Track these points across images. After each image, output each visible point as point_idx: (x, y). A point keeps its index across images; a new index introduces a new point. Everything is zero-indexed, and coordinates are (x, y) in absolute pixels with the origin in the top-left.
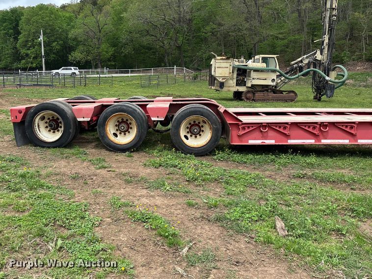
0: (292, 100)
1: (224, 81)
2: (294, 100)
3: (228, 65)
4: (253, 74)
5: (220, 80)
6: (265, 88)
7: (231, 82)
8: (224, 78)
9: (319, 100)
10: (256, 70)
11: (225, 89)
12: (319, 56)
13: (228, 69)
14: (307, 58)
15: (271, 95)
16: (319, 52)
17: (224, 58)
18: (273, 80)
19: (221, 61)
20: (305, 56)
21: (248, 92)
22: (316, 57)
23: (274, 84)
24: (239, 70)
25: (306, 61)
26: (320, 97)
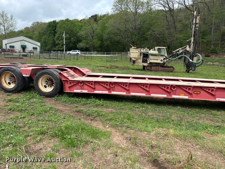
0: (172, 72)
1: (135, 60)
2: (172, 71)
3: (137, 51)
4: (151, 57)
5: (133, 59)
6: (157, 64)
7: (140, 60)
8: (135, 58)
9: (188, 72)
10: (152, 55)
11: (136, 64)
12: (188, 48)
13: (137, 54)
14: (182, 49)
15: (160, 68)
16: (188, 47)
17: (135, 48)
18: (162, 60)
19: (134, 49)
20: (181, 48)
21: (148, 66)
22: (186, 49)
23: (162, 62)
24: (144, 54)
25: (181, 51)
26: (189, 71)
